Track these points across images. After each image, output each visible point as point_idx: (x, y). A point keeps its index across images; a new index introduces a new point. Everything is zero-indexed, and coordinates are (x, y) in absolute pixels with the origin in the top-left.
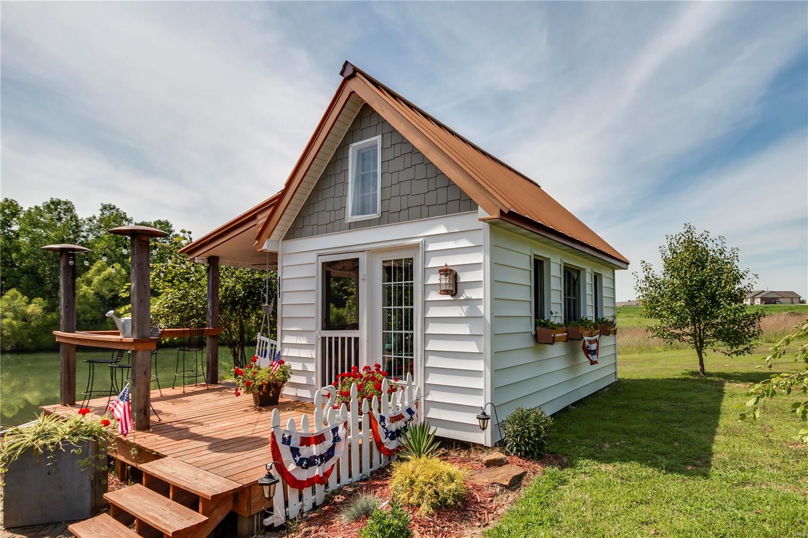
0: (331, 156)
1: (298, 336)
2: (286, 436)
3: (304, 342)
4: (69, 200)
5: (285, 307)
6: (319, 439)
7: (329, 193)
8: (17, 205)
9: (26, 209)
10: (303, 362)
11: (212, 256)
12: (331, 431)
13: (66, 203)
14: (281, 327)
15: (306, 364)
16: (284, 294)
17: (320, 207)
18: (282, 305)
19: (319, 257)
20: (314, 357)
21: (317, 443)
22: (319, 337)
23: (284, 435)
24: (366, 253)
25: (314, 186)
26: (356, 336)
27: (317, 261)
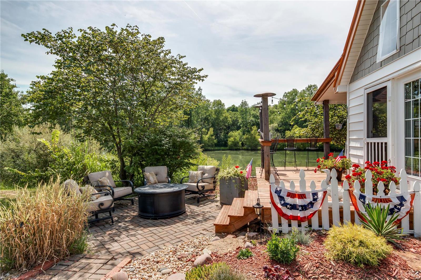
0: (372, 20)
1: (356, 142)
2: (278, 189)
3: (359, 146)
4: (316, 84)
5: (350, 125)
6: (302, 196)
7: (371, 45)
8: (297, 91)
9: (300, 91)
10: (359, 158)
11: (325, 100)
12: (311, 194)
13: (314, 86)
14: (349, 137)
15: (360, 159)
16: (350, 116)
17: (366, 57)
18: (349, 123)
19: (365, 90)
20: (363, 155)
21: (299, 198)
22: (365, 143)
23: (277, 188)
24: (391, 81)
25: (363, 44)
26: (386, 142)
27: (364, 93)
